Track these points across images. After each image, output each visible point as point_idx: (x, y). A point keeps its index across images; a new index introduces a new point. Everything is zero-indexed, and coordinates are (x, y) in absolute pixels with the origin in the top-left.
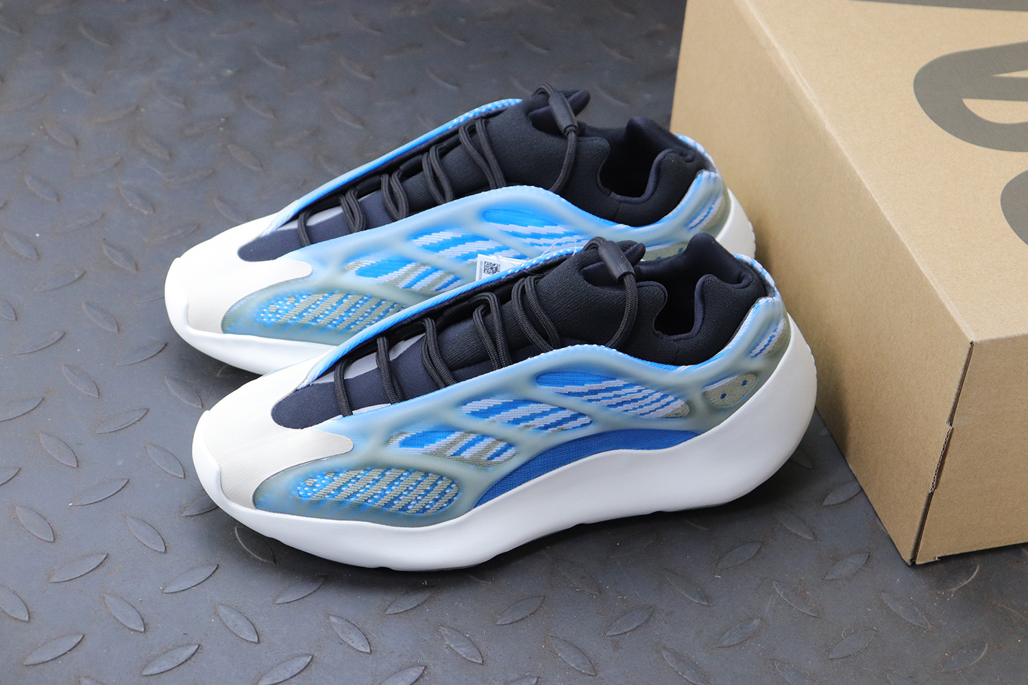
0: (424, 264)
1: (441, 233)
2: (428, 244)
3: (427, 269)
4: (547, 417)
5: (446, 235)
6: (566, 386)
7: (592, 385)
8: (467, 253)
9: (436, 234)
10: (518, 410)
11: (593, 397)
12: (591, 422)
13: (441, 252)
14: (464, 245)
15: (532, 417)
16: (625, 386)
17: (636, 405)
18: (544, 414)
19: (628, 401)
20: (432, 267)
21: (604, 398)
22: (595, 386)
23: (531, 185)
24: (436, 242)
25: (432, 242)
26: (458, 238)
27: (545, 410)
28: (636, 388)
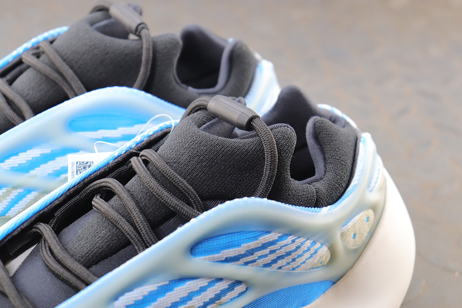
0: (15, 188)
1: (29, 152)
2: (17, 165)
3: (19, 193)
4: (205, 293)
5: (34, 153)
6: (222, 252)
7: (249, 244)
8: (59, 168)
9: (23, 154)
10: (175, 292)
11: (250, 258)
12: (247, 289)
13: (32, 172)
14: (54, 161)
15: (190, 297)
16: (280, 238)
17: (289, 258)
18: (202, 289)
19: (283, 256)
20: (25, 190)
21: (260, 257)
22: (252, 244)
23: (113, 86)
24: (24, 162)
25: (21, 162)
26: (47, 154)
27: (202, 285)
28: (290, 238)
